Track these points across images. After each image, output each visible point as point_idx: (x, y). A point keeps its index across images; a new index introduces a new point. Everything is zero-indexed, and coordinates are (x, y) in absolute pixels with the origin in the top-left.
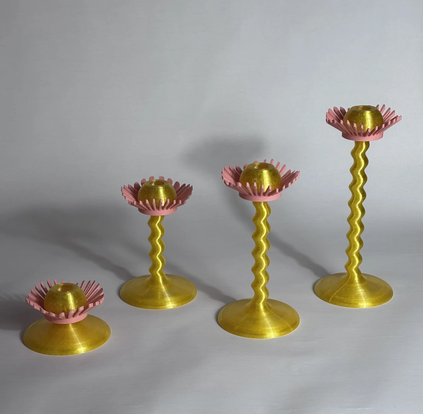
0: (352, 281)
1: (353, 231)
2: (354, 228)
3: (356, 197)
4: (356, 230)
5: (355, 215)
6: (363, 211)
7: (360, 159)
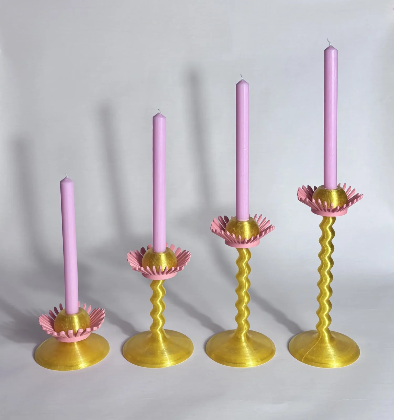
0: (322, 341)
1: (323, 295)
2: (323, 292)
3: (325, 265)
4: (325, 294)
5: (324, 281)
6: (331, 276)
7: (328, 231)
